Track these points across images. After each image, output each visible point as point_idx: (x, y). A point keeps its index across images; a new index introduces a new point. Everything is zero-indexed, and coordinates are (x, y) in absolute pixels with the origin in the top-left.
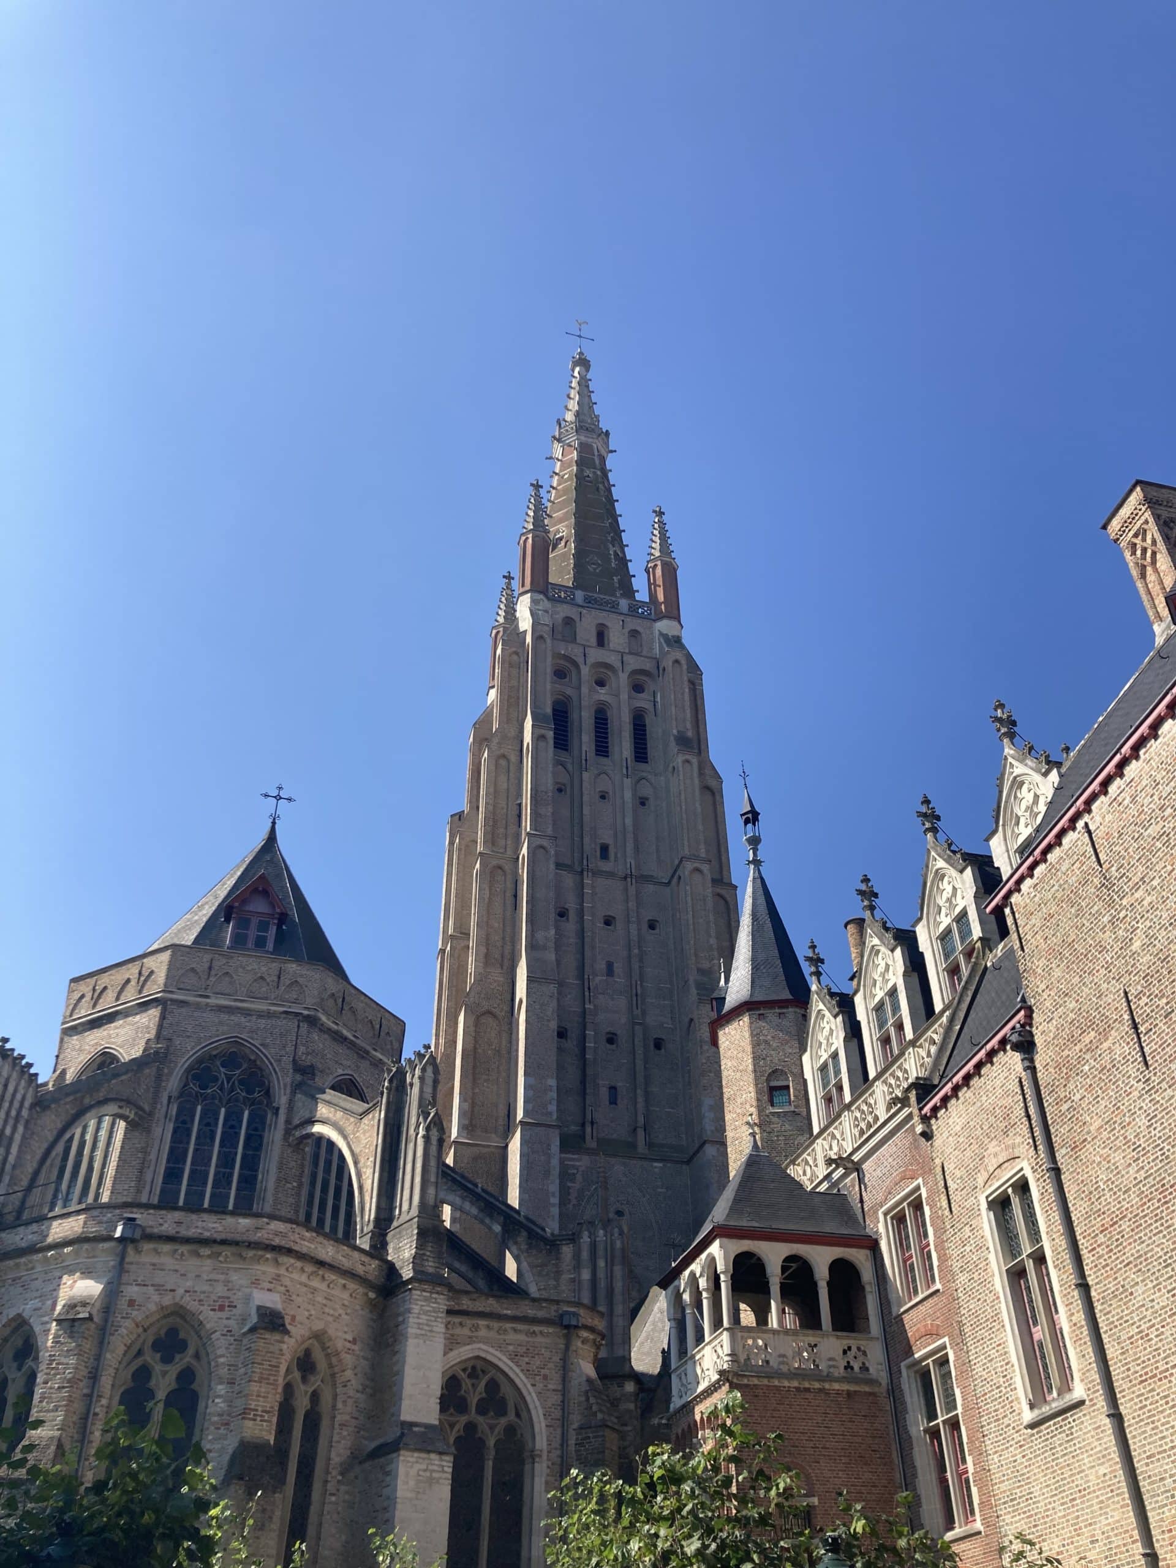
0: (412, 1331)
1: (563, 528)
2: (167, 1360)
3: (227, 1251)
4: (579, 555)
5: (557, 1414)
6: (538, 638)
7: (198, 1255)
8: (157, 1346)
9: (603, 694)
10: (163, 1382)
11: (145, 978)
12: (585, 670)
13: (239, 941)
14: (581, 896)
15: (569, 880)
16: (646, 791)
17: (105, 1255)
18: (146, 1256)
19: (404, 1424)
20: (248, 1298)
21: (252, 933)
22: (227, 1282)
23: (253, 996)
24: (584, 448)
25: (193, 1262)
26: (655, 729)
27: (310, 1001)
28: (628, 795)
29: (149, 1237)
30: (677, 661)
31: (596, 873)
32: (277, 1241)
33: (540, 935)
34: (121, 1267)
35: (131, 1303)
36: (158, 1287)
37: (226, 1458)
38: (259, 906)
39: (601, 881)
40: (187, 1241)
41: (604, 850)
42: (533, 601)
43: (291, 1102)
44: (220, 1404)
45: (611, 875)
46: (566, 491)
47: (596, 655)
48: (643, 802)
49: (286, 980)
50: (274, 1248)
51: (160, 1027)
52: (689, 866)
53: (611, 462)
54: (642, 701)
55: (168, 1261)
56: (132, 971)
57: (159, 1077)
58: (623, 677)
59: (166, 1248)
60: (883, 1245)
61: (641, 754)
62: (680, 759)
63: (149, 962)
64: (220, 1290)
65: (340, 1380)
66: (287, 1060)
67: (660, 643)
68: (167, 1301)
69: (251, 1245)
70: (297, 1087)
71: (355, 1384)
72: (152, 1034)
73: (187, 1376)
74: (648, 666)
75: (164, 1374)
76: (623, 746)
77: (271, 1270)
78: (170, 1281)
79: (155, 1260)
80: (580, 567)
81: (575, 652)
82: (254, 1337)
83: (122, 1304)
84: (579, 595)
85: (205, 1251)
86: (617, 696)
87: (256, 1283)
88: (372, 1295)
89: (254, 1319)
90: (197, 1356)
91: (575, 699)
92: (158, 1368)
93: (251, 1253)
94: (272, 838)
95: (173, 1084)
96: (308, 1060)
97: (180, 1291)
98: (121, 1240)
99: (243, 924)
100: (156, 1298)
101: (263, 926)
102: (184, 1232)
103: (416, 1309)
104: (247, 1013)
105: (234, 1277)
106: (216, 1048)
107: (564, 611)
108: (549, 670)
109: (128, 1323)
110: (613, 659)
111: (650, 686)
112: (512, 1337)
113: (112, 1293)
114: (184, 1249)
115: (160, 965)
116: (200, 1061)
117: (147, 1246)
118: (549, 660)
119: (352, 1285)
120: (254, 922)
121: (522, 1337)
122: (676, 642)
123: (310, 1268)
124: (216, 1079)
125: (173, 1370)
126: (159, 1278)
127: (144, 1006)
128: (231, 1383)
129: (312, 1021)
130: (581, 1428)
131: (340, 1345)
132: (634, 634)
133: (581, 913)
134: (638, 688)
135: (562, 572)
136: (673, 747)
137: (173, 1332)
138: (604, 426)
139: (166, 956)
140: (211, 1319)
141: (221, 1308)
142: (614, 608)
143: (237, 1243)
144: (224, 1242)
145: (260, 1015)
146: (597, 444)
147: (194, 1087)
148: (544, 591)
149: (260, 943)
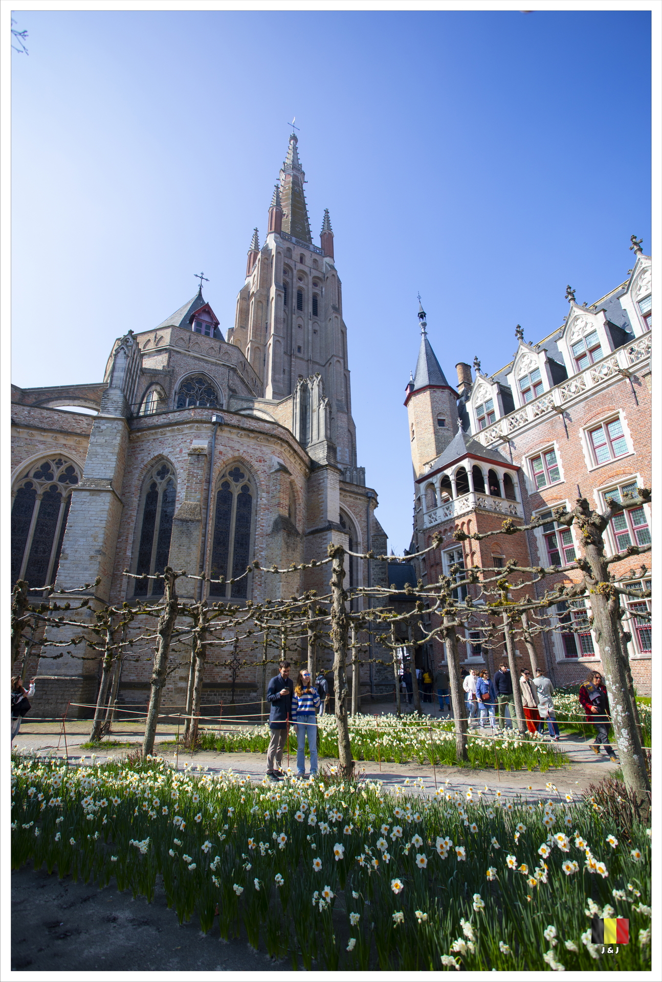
0: (329, 485)
1: (287, 211)
2: (236, 480)
3: (261, 436)
4: (293, 222)
5: (365, 530)
6: (278, 253)
7: (249, 436)
8: (231, 474)
9: (301, 284)
10: (236, 490)
11: (158, 340)
12: (295, 272)
13: (198, 331)
14: (290, 366)
15: (286, 358)
16: (317, 328)
17: (206, 430)
18: (225, 434)
19: (329, 521)
20: (271, 459)
21: (203, 329)
22: (261, 451)
23: (208, 355)
24: (295, 177)
25: (245, 440)
26: (321, 303)
27: (234, 362)
28: (310, 327)
29: (228, 425)
30: (333, 275)
31: (297, 357)
32: (281, 436)
33: (277, 376)
34: (215, 437)
35: (221, 453)
36: (232, 448)
37: (271, 523)
38: (205, 318)
39: (298, 360)
40: (244, 429)
41: (299, 348)
42: (275, 237)
43: (228, 402)
44: (265, 501)
45: (302, 359)
46: (287, 194)
47: (300, 266)
48: (315, 332)
49: (223, 351)
50: (281, 439)
51: (169, 361)
52: (336, 359)
53: (305, 186)
54: (317, 291)
55: (234, 437)
56: (152, 336)
57: (171, 382)
58: (310, 278)
59: (235, 431)
60: (525, 469)
61: (315, 312)
62: (334, 315)
63: (160, 333)
64: (259, 453)
65: (298, 502)
66: (225, 385)
67: (326, 267)
68: (236, 454)
69: (272, 436)
70: (230, 397)
71: (302, 505)
72: (165, 364)
73: (245, 488)
74: (320, 275)
75: (237, 486)
76: (308, 307)
77: (278, 448)
78: (237, 446)
79: (229, 436)
80: (293, 227)
81: (292, 263)
82: (279, 474)
83: (217, 453)
84: (294, 239)
85: (252, 435)
86: (307, 285)
87: (273, 452)
88: (307, 471)
89: (278, 467)
90: (249, 480)
91: (290, 285)
92: (233, 483)
93: (272, 439)
94: (200, 295)
95: (176, 387)
96: (234, 387)
97: (241, 451)
98: (214, 424)
99: (199, 325)
100: (231, 452)
101: (208, 328)
102: (241, 425)
103: (329, 477)
104: (207, 362)
105: (264, 449)
106: (193, 375)
107: (287, 245)
108: (282, 268)
109: (220, 461)
110: (307, 270)
111: (321, 284)
112: (348, 499)
113: (212, 447)
114: (243, 432)
115: (167, 335)
116: (187, 379)
117: (227, 429)
118: (282, 263)
119: (302, 464)
120: (204, 325)
121: (352, 499)
122: (333, 267)
123: (292, 452)
124: (194, 389)
125: (240, 484)
126: (232, 444)
127: (159, 351)
128: (268, 493)
129: (234, 370)
130: (375, 535)
131: (299, 489)
132: (315, 261)
133: (290, 372)
134: (315, 284)
135: (286, 227)
136: (331, 310)
137: (237, 469)
138: (303, 169)
139: (169, 330)
140: (256, 465)
141: (260, 461)
142: (308, 248)
143: (266, 434)
144: (260, 432)
145: (213, 364)
146: (300, 177)
147: (185, 390)
148: (280, 234)
149: (207, 334)
